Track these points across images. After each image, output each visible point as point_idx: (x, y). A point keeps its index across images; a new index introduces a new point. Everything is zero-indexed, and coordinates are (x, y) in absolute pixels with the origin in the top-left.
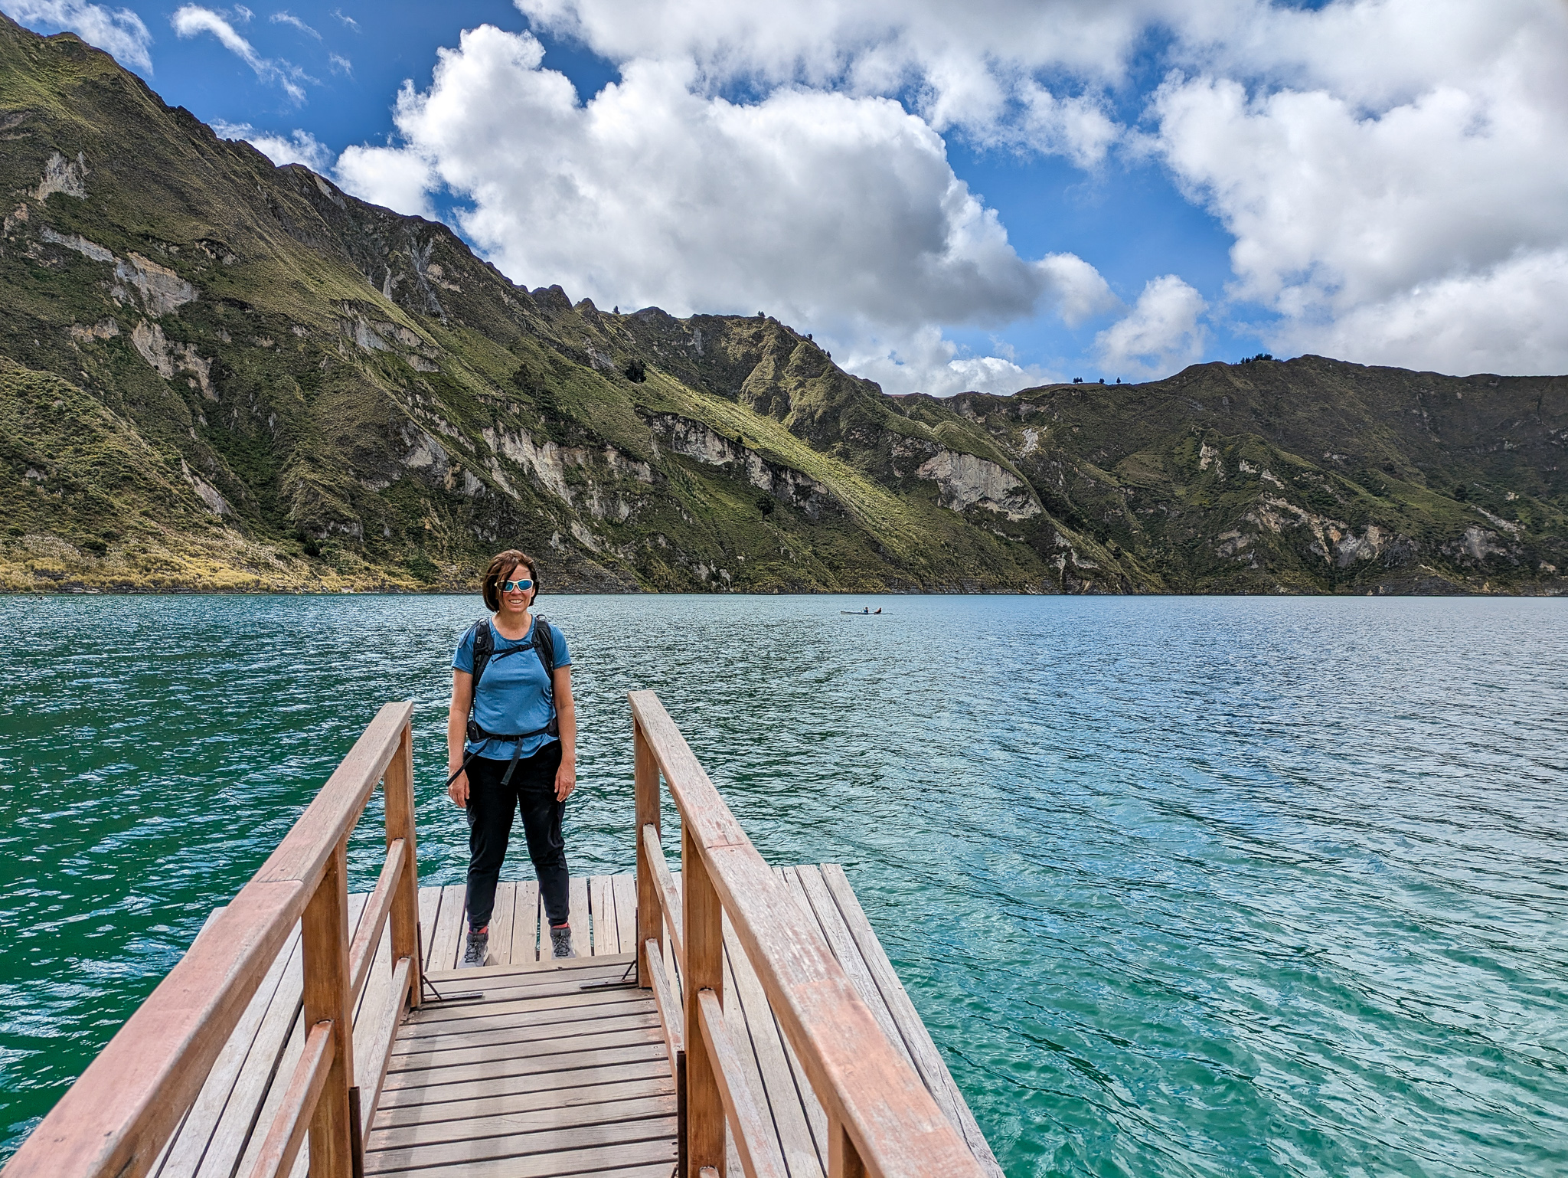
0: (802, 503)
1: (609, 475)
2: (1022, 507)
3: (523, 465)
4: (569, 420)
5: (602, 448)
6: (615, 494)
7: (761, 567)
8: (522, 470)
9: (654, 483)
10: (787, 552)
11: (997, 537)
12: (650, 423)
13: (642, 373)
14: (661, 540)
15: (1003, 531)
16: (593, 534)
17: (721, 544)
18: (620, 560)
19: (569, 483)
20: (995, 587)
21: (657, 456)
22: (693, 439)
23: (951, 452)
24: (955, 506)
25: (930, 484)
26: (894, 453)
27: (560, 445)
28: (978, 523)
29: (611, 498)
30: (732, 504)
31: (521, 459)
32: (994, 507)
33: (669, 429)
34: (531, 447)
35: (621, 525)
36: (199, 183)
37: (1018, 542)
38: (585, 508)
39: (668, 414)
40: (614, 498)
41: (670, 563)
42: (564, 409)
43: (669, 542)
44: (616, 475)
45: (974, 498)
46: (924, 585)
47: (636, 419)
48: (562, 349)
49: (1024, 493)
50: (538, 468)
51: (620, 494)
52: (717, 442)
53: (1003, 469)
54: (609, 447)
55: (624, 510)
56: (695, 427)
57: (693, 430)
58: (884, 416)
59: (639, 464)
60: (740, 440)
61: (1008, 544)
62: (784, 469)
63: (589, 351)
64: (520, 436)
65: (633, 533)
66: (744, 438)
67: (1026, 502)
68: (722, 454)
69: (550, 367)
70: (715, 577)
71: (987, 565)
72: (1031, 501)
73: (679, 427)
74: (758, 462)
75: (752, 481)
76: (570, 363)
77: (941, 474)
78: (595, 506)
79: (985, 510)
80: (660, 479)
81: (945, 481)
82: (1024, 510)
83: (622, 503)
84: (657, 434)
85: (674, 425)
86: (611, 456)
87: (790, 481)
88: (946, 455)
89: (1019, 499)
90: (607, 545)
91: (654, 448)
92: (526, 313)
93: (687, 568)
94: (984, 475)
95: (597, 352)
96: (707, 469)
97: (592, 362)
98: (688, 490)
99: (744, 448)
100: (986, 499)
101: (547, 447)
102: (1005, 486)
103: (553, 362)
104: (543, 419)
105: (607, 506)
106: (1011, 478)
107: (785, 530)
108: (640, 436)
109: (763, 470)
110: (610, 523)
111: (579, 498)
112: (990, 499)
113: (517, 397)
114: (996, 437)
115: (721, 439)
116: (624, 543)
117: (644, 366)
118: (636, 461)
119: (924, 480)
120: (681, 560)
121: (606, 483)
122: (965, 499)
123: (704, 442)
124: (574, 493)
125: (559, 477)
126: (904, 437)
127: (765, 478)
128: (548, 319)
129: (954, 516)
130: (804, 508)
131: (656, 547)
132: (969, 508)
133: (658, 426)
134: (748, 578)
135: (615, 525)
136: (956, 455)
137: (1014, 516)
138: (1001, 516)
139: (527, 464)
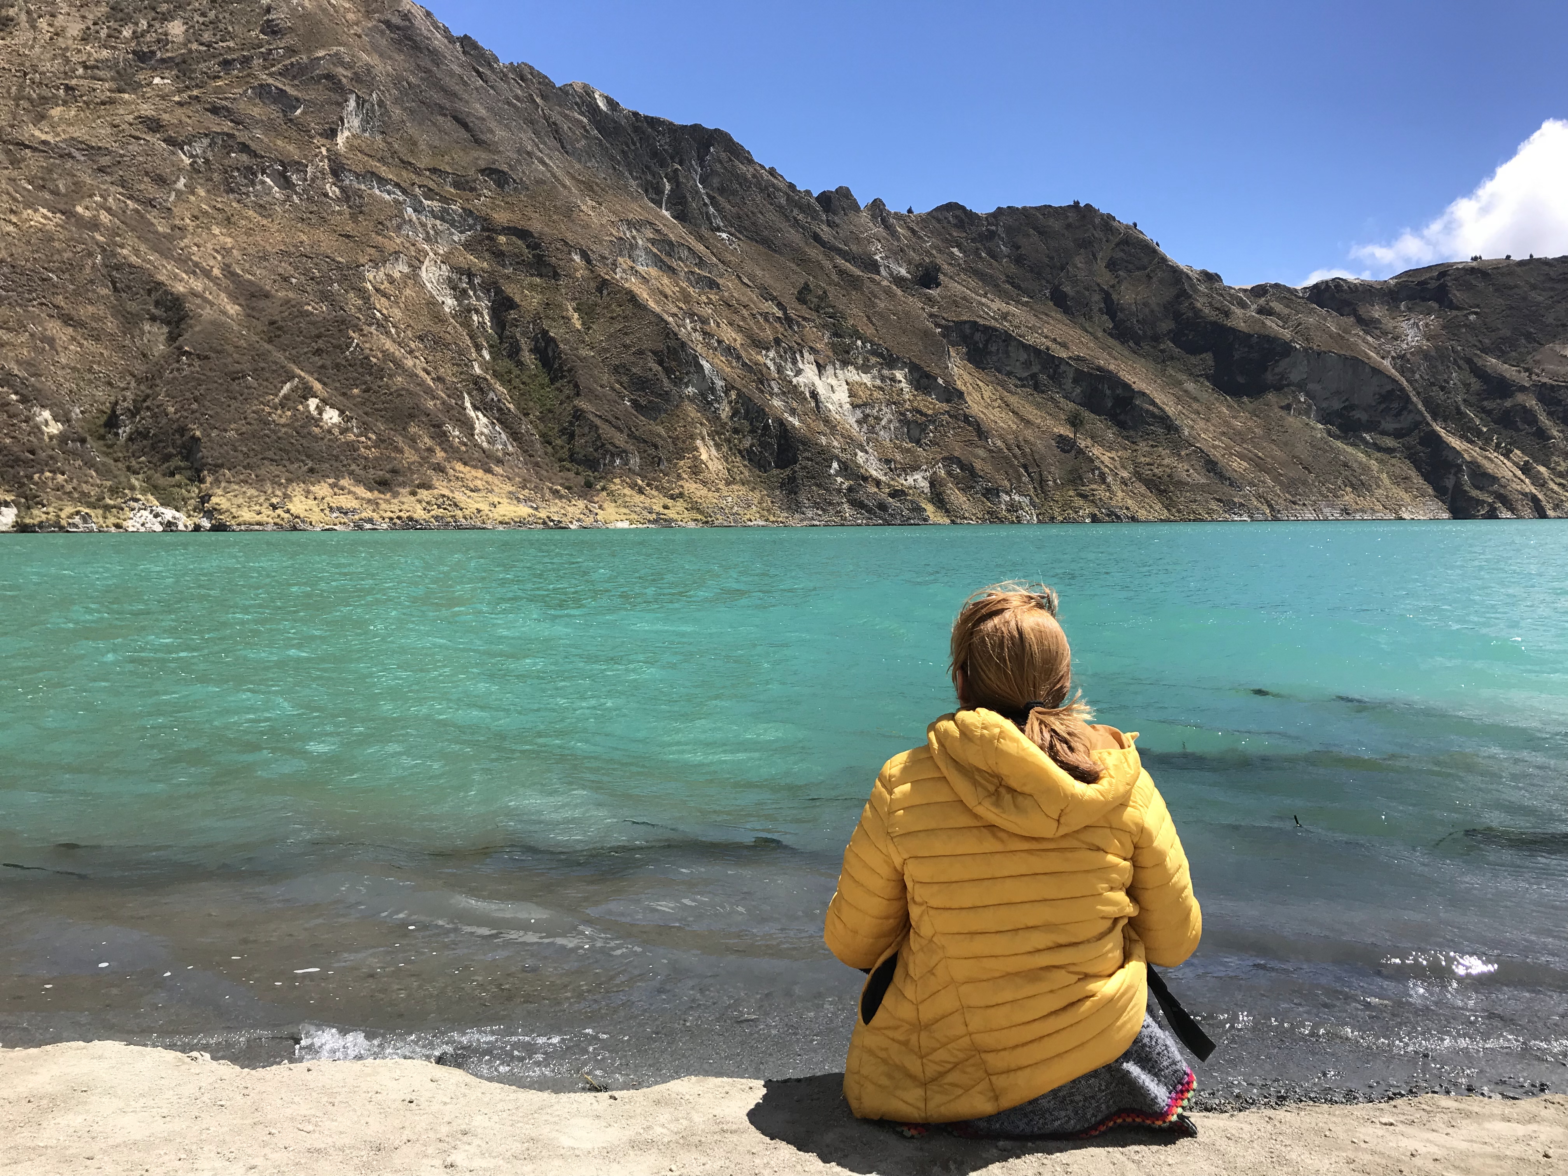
1: (898, 394)
2: (1399, 414)
3: (805, 388)
4: (855, 335)
6: (904, 415)
8: (804, 393)
10: (1102, 475)
12: (945, 334)
13: (937, 278)
14: (955, 465)
16: (880, 460)
18: (908, 488)
19: (854, 405)
21: (953, 370)
22: (994, 349)
23: (1307, 352)
25: (1281, 390)
26: (1237, 356)
27: (846, 364)
29: (900, 419)
30: (1038, 422)
31: (803, 382)
33: (967, 339)
34: (814, 368)
35: (911, 450)
36: (483, 112)
38: (871, 431)
39: (965, 323)
40: (903, 419)
41: (965, 490)
43: (964, 466)
44: (906, 395)
45: (1337, 405)
48: (848, 256)
49: (1401, 397)
50: (821, 391)
51: (910, 414)
52: (1022, 351)
55: (915, 433)
56: (996, 335)
58: (1225, 312)
59: (931, 380)
60: (1048, 347)
62: (1101, 379)
63: (877, 257)
64: (802, 356)
65: (924, 457)
68: (1027, 365)
69: (835, 279)
70: (1017, 504)
73: (978, 337)
74: (1071, 371)
75: (1062, 393)
76: (858, 272)
77: (1295, 377)
78: (882, 429)
80: (955, 396)
83: (913, 425)
85: (973, 334)
86: (901, 374)
87: (1108, 392)
88: (1300, 355)
89: (1396, 405)
90: (895, 472)
91: (949, 362)
92: (811, 219)
93: (984, 495)
95: (887, 257)
97: (882, 269)
98: (987, 407)
99: (1053, 357)
100: (1352, 407)
101: (831, 367)
103: (838, 272)
105: (896, 428)
107: (1101, 448)
108: (934, 349)
109: (1075, 381)
110: (899, 448)
111: (865, 421)
113: (800, 313)
114: (1366, 331)
116: (914, 469)
117: (939, 271)
118: (929, 376)
119: (1274, 386)
120: (978, 486)
121: (895, 404)
123: (1007, 353)
124: (860, 416)
125: (844, 399)
126: (1249, 336)
127: (1078, 390)
129: (1312, 426)
130: (1124, 424)
131: (951, 473)
133: (954, 337)
135: (904, 450)
139: (809, 387)
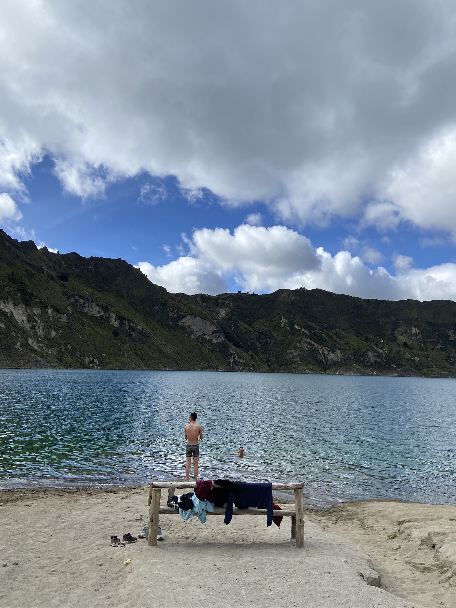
0: (131, 333)
1: (48, 318)
2: (218, 338)
3: (8, 313)
4: (32, 295)
5: (46, 308)
6: (50, 326)
7: (112, 359)
8: (7, 315)
9: (68, 323)
10: (123, 353)
11: (208, 349)
12: (68, 298)
13: (67, 278)
14: (69, 346)
15: (211, 347)
16: (38, 343)
17: (96, 348)
18: (50, 354)
19: (29, 321)
20: (207, 368)
21: (70, 311)
22: (87, 305)
23: (192, 316)
24: (193, 337)
25: (183, 328)
26: (170, 315)
27: (27, 305)
28: (201, 343)
29: (48, 327)
30: (102, 333)
31: (7, 310)
32: (207, 337)
33: (76, 301)
34: (12, 305)
35: (51, 340)
37: (217, 351)
38: (35, 332)
39: (77, 295)
40: (49, 328)
41: (72, 356)
42: (30, 290)
43: (72, 347)
44: (51, 319)
45: (200, 334)
46: (179, 367)
47: (63, 296)
48: (31, 266)
49: (218, 332)
50: (15, 315)
51: (52, 326)
52: (97, 307)
53: (211, 323)
54: (49, 307)
55: (54, 333)
56: (88, 301)
57: (87, 302)
58: (167, 301)
59: (62, 314)
60: (107, 307)
61: (212, 352)
62: (125, 319)
63: (44, 268)
64: (8, 301)
65: (56, 343)
66: (109, 306)
67: (219, 336)
68: (99, 312)
69: (25, 273)
70: (92, 362)
71: (204, 360)
72: (221, 336)
73: (81, 300)
74: (114, 316)
75: (111, 323)
76: (35, 272)
77: (188, 324)
78: (40, 332)
79: (204, 338)
80: (71, 321)
81: (189, 327)
82: (219, 339)
83: (53, 331)
84: (71, 303)
85: (79, 300)
86: (50, 311)
87: (127, 324)
88: (190, 317)
89: (217, 335)
90: (44, 348)
91: (69, 309)
92: (16, 250)
93: (80, 358)
94: (204, 325)
95: (47, 268)
96: (92, 318)
97: (45, 272)
98: (83, 326)
99: (108, 310)
100: (204, 334)
101: (20, 306)
102: (212, 330)
103: (27, 271)
104: (19, 294)
105: (46, 331)
106: (214, 327)
107: (123, 343)
108: (63, 303)
109: (116, 319)
110: (47, 339)
111: (33, 328)
112: (206, 334)
113: (8, 284)
114: (209, 311)
115: (99, 306)
116: (52, 347)
117: (68, 275)
118: (60, 313)
119: (181, 326)
120: (77, 355)
121: (46, 322)
122: (196, 334)
123: (91, 307)
124: (31, 326)
125: (24, 318)
126: (174, 309)
127: (117, 323)
128: (26, 253)
129: (192, 340)
130: (132, 335)
131: (67, 349)
132: (198, 338)
133: (72, 300)
134: (106, 363)
135: (49, 340)
136: (193, 317)
137: (215, 341)
138: (210, 341)
139: (10, 312)
